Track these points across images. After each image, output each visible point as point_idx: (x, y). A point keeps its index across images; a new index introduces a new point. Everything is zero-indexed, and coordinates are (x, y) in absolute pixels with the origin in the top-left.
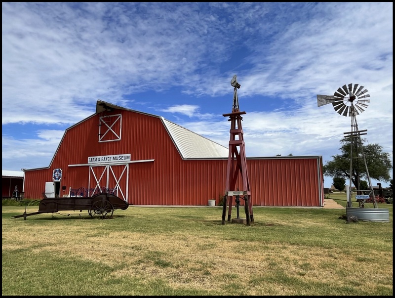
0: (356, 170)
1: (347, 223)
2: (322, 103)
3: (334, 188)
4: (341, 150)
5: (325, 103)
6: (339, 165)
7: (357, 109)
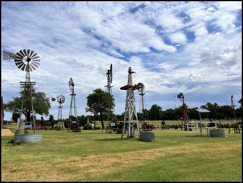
0: (29, 108)
1: (14, 146)
2: (7, 58)
3: (12, 120)
4: (20, 94)
5: (9, 58)
6: (17, 104)
7: (31, 68)
